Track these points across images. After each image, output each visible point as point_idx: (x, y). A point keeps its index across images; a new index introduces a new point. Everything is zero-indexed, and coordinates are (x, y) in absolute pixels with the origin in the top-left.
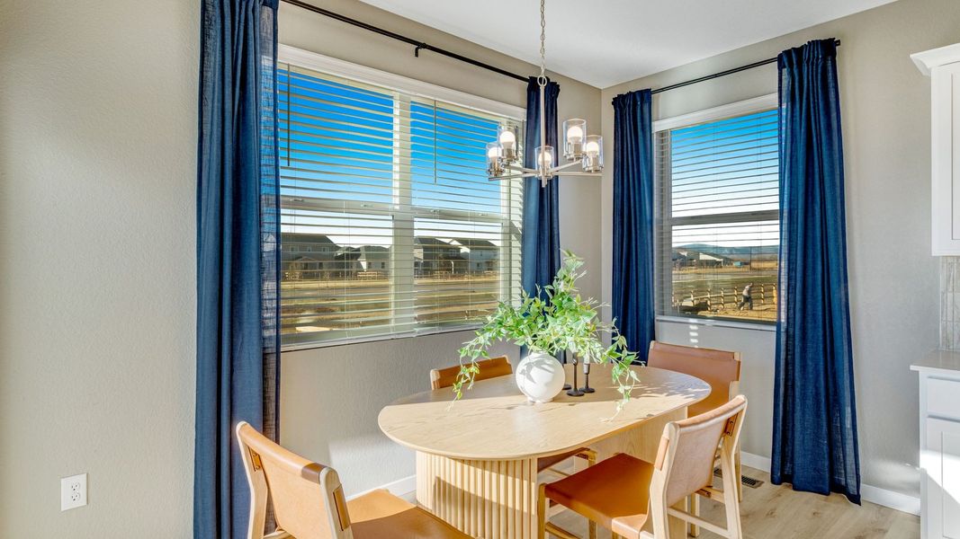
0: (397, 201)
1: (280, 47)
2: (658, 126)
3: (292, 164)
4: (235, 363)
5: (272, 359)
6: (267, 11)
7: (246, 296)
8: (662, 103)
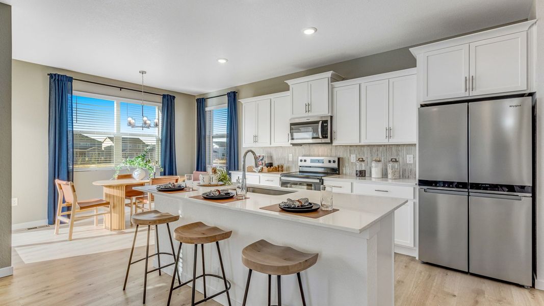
0: (115, 131)
1: (73, 91)
2: (207, 109)
3: (78, 122)
4: (60, 173)
5: (71, 173)
6: (70, 83)
7: (62, 156)
8: (209, 102)
